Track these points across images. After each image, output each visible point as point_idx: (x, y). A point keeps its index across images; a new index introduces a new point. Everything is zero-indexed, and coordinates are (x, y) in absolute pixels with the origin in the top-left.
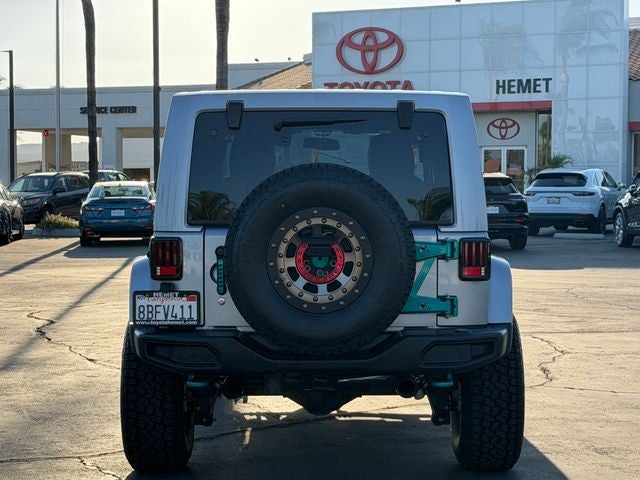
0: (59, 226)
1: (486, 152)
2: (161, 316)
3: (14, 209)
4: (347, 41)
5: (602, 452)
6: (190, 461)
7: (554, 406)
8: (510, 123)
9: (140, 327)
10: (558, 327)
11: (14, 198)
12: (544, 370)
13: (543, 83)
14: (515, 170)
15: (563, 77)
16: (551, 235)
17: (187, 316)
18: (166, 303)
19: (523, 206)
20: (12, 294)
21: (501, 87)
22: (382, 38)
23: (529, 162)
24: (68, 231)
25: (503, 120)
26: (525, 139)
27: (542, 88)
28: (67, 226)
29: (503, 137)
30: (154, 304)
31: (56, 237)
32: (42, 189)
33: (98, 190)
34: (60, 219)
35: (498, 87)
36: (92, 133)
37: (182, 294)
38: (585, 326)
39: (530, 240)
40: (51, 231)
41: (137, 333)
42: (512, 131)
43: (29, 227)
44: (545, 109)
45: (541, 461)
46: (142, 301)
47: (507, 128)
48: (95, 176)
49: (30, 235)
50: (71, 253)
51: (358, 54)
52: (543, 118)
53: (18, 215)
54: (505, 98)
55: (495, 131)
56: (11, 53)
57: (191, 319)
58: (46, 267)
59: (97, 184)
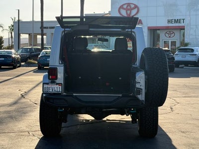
0: (32, 63)
1: (164, 42)
2: (51, 90)
3: (18, 58)
4: (122, 7)
5: (183, 132)
6: (60, 133)
7: (172, 119)
8: (172, 33)
9: (45, 93)
10: (178, 95)
11: (18, 55)
12: (171, 108)
13: (182, 20)
14: (173, 47)
15: (189, 18)
16: (182, 67)
17: (58, 90)
18: (53, 86)
19: (173, 58)
20: (15, 84)
21: (169, 21)
22: (133, 6)
23: (178, 45)
24: (34, 65)
25: (170, 32)
26: (176, 38)
27: (182, 22)
28: (34, 63)
29: (170, 37)
30: (49, 87)
31: (31, 67)
32: (27, 52)
33: (43, 52)
34: (32, 61)
35: (168, 21)
36: (42, 35)
37: (57, 84)
38: (187, 95)
39: (176, 69)
40: (29, 65)
41: (44, 95)
42: (172, 35)
43: (23, 64)
44: (183, 28)
45: (165, 135)
46: (46, 86)
47: (171, 34)
48: (43, 48)
49: (23, 66)
50: (35, 71)
51: (125, 11)
52: (182, 31)
53: (19, 60)
54: (170, 25)
55: (167, 35)
56: (19, 10)
57: (60, 91)
58: (27, 76)
59: (43, 51)
